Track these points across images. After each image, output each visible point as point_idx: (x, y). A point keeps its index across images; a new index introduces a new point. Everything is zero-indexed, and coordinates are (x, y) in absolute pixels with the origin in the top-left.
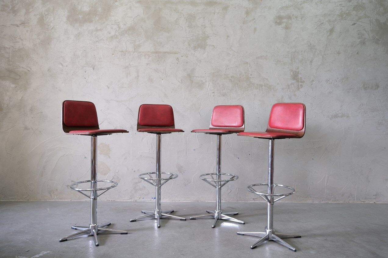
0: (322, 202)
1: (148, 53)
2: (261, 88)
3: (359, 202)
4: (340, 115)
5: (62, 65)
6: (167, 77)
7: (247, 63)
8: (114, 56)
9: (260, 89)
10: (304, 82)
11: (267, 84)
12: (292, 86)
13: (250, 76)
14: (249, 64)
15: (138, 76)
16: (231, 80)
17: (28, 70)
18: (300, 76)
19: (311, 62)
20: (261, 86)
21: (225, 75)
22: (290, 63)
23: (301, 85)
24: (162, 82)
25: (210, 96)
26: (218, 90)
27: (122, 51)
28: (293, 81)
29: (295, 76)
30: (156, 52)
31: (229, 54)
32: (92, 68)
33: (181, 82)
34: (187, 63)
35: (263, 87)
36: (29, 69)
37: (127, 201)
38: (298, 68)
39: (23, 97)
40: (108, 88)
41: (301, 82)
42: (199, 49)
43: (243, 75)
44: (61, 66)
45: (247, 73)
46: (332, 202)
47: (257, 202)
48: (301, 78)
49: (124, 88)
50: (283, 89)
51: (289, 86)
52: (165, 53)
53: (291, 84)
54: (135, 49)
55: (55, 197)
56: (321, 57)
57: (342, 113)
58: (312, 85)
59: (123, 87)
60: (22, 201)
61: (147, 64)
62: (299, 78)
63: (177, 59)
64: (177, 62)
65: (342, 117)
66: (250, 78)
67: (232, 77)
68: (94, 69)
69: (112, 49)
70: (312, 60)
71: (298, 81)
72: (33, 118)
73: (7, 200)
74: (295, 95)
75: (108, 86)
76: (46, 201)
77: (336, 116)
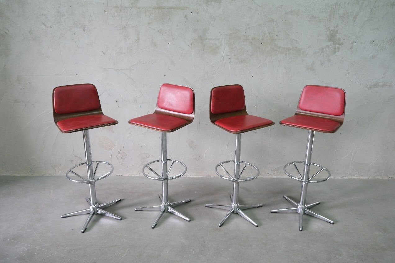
0: (345, 178)
1: (149, 9)
2: (287, 52)
3: (386, 178)
4: (381, 84)
5: (45, 25)
6: (173, 39)
7: (273, 20)
8: (107, 14)
9: (286, 54)
10: (342, 44)
11: (296, 48)
12: (327, 49)
13: (275, 37)
14: (276, 22)
15: (139, 39)
16: (252, 42)
17: (5, 32)
18: (338, 36)
19: (355, 17)
20: (288, 49)
21: (244, 36)
22: (328, 20)
23: (338, 48)
24: (168, 46)
25: (226, 63)
26: (235, 56)
27: (117, 7)
28: (329, 43)
29: (332, 37)
30: (159, 8)
31: (251, 8)
32: (81, 29)
33: (190, 45)
34: (197, 21)
35: (291, 51)
36: (7, 31)
37: (136, 175)
38: (337, 26)
39: (5, 65)
40: (104, 54)
41: (339, 44)
42: (213, 3)
43: (267, 37)
44: (43, 27)
45: (271, 33)
46: (356, 178)
47: (273, 177)
48: (339, 39)
49: (123, 53)
50: (315, 53)
51: (323, 49)
52: (170, 8)
53: (326, 47)
54: (132, 4)
55: (60, 172)
56: (369, 10)
57: (384, 81)
58: (352, 47)
59: (121, 53)
60: (26, 175)
61: (149, 23)
62: (337, 39)
63: (186, 16)
64: (186, 20)
65: (382, 86)
66: (276, 39)
67: (254, 39)
68: (84, 30)
69: (103, 4)
70: (357, 16)
71: (335, 43)
72: (21, 89)
73: (10, 175)
74: (329, 61)
75: (104, 51)
76: (50, 175)
77: (376, 85)
